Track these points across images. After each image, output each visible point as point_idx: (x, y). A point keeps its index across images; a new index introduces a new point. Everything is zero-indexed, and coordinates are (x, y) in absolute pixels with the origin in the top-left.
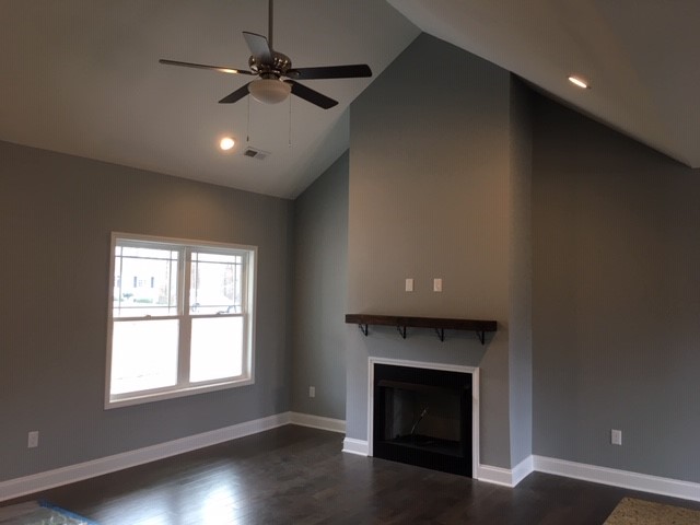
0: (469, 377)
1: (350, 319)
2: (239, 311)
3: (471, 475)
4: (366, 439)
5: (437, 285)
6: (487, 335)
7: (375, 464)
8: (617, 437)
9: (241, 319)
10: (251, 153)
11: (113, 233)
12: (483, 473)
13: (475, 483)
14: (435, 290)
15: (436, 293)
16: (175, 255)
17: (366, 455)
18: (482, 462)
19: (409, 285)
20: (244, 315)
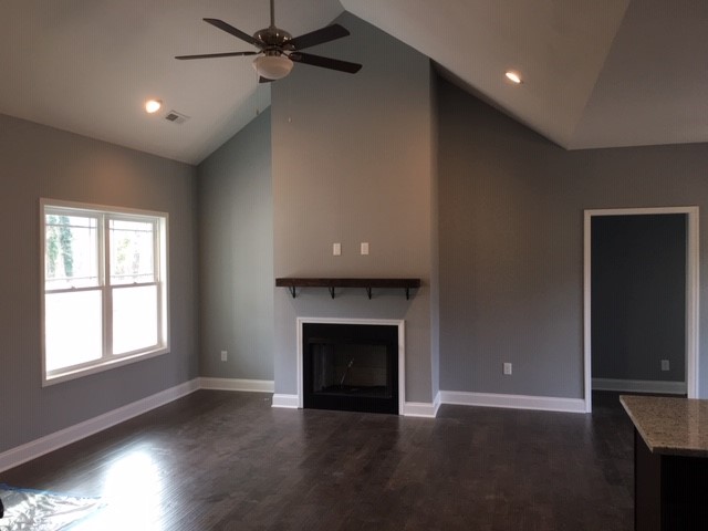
0: (395, 328)
1: (280, 282)
2: (151, 280)
3: (397, 412)
4: (296, 393)
5: (364, 248)
6: (411, 290)
7: (305, 414)
8: (508, 368)
9: (154, 288)
10: (172, 117)
11: (41, 199)
12: (408, 409)
13: (401, 419)
14: (362, 253)
15: (364, 256)
16: (94, 222)
17: (296, 407)
18: (407, 400)
19: (337, 249)
20: (159, 284)
